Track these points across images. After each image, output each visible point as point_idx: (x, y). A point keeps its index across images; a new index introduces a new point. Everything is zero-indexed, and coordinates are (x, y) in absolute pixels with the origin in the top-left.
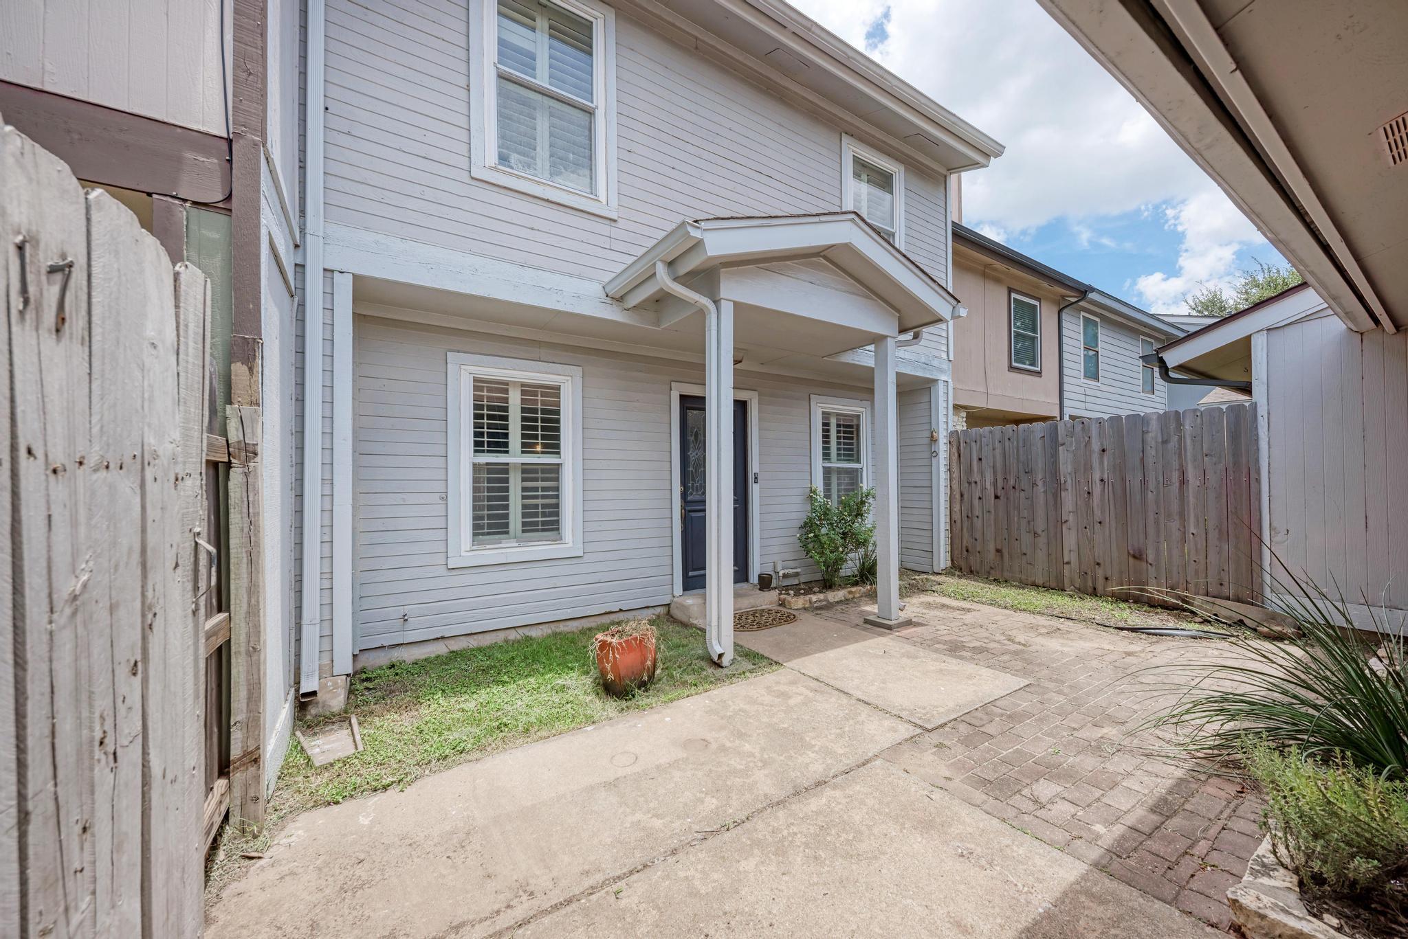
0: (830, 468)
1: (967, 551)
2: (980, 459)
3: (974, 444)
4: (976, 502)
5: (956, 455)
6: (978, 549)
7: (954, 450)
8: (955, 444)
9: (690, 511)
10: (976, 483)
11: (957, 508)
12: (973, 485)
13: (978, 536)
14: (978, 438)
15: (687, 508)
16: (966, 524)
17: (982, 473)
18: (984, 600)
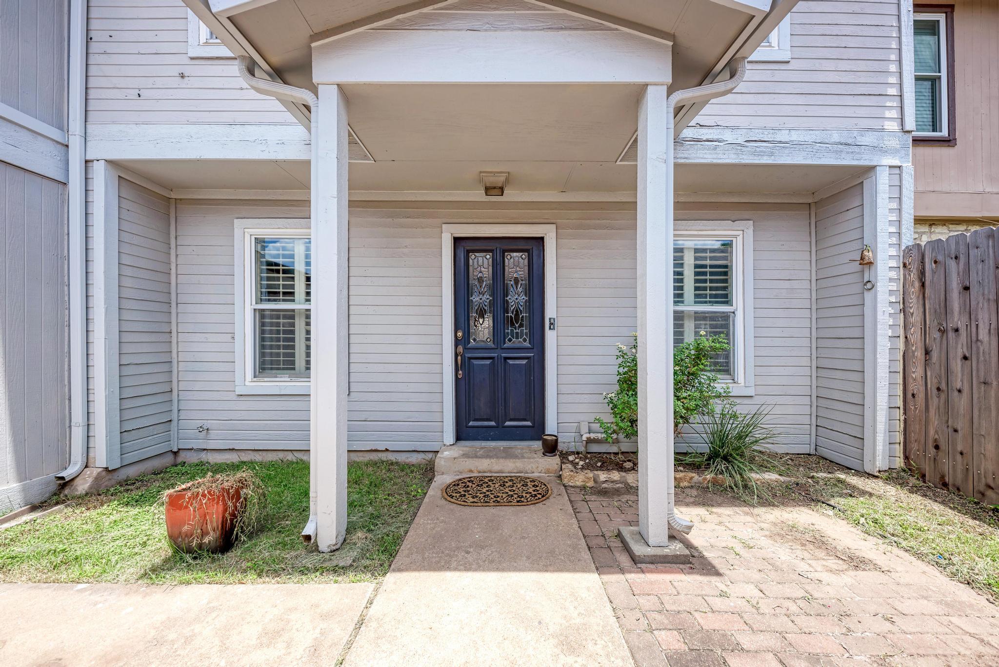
0: (682, 312)
1: (937, 447)
2: (967, 288)
3: (952, 264)
4: (957, 365)
5: (917, 284)
6: (960, 448)
7: (914, 276)
8: (914, 268)
9: (470, 358)
10: (957, 330)
11: (917, 372)
12: (951, 334)
13: (961, 424)
14: (963, 249)
15: (468, 355)
16: (934, 402)
17: (970, 313)
18: (924, 549)
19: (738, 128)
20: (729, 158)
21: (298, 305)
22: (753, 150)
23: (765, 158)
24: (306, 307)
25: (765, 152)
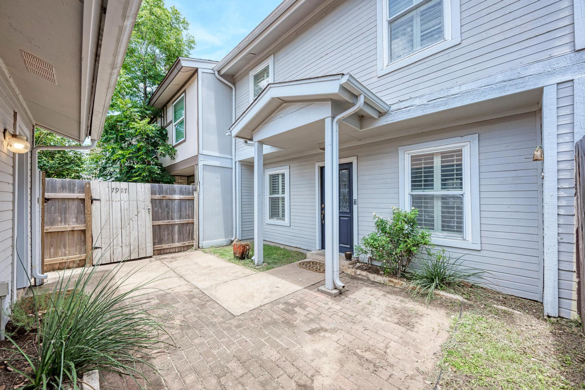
19: (423, 95)
20: (419, 113)
21: (280, 195)
22: (433, 105)
23: (441, 107)
24: (283, 196)
25: (441, 104)
